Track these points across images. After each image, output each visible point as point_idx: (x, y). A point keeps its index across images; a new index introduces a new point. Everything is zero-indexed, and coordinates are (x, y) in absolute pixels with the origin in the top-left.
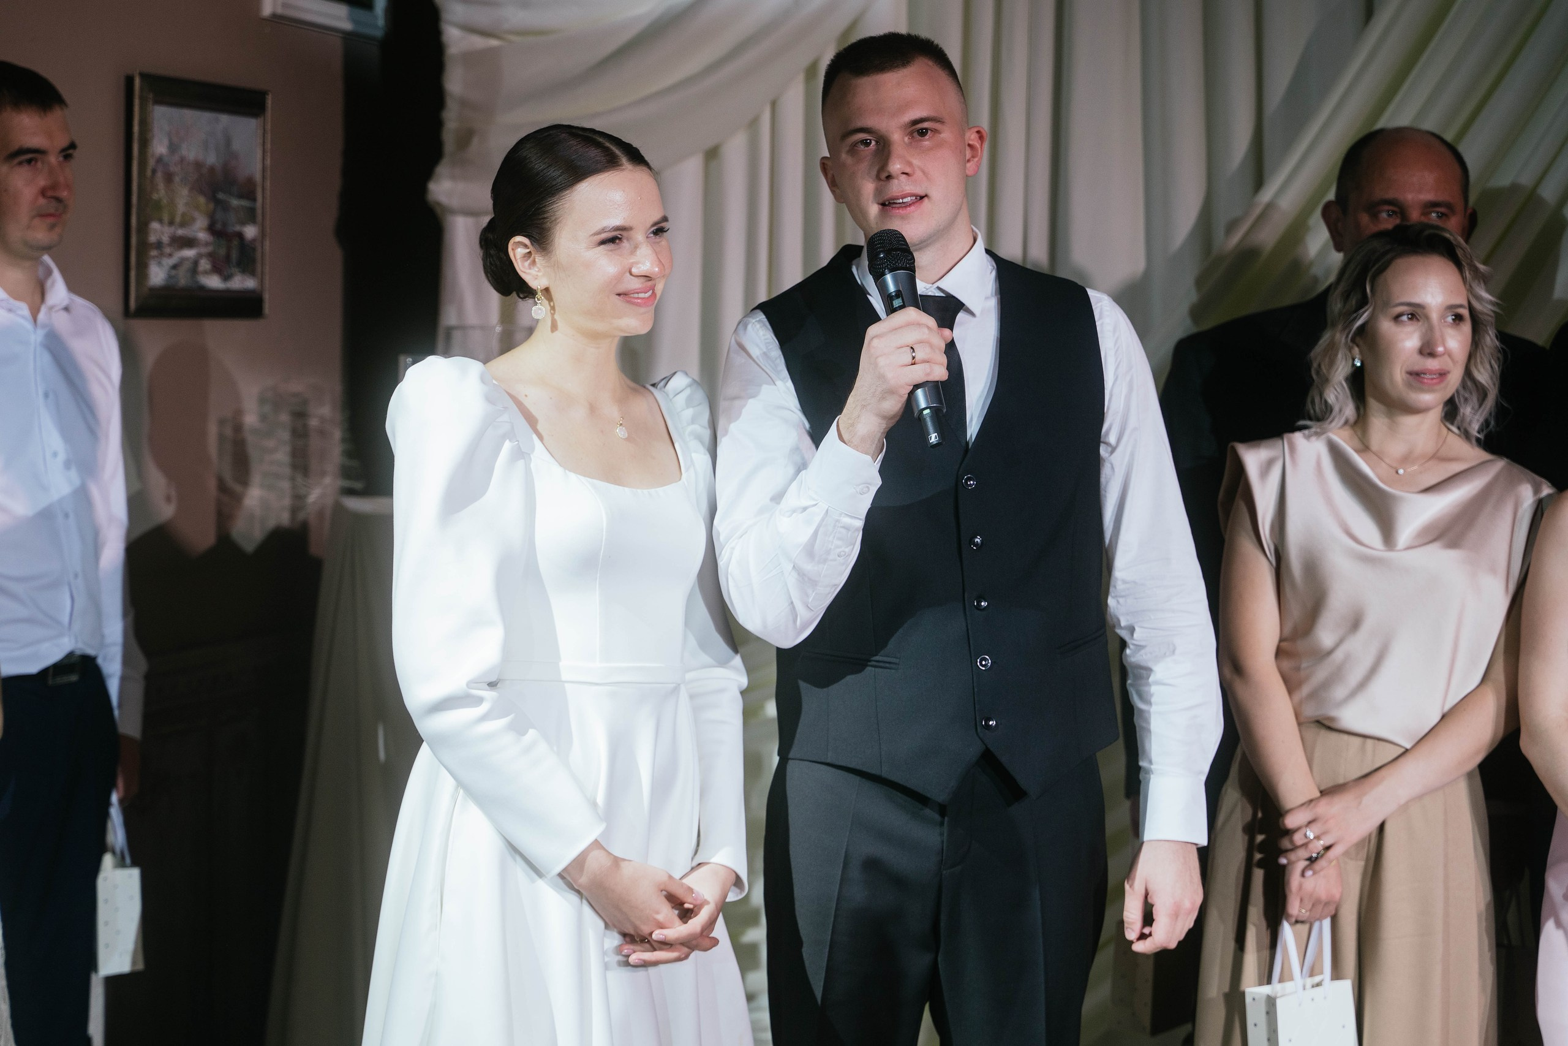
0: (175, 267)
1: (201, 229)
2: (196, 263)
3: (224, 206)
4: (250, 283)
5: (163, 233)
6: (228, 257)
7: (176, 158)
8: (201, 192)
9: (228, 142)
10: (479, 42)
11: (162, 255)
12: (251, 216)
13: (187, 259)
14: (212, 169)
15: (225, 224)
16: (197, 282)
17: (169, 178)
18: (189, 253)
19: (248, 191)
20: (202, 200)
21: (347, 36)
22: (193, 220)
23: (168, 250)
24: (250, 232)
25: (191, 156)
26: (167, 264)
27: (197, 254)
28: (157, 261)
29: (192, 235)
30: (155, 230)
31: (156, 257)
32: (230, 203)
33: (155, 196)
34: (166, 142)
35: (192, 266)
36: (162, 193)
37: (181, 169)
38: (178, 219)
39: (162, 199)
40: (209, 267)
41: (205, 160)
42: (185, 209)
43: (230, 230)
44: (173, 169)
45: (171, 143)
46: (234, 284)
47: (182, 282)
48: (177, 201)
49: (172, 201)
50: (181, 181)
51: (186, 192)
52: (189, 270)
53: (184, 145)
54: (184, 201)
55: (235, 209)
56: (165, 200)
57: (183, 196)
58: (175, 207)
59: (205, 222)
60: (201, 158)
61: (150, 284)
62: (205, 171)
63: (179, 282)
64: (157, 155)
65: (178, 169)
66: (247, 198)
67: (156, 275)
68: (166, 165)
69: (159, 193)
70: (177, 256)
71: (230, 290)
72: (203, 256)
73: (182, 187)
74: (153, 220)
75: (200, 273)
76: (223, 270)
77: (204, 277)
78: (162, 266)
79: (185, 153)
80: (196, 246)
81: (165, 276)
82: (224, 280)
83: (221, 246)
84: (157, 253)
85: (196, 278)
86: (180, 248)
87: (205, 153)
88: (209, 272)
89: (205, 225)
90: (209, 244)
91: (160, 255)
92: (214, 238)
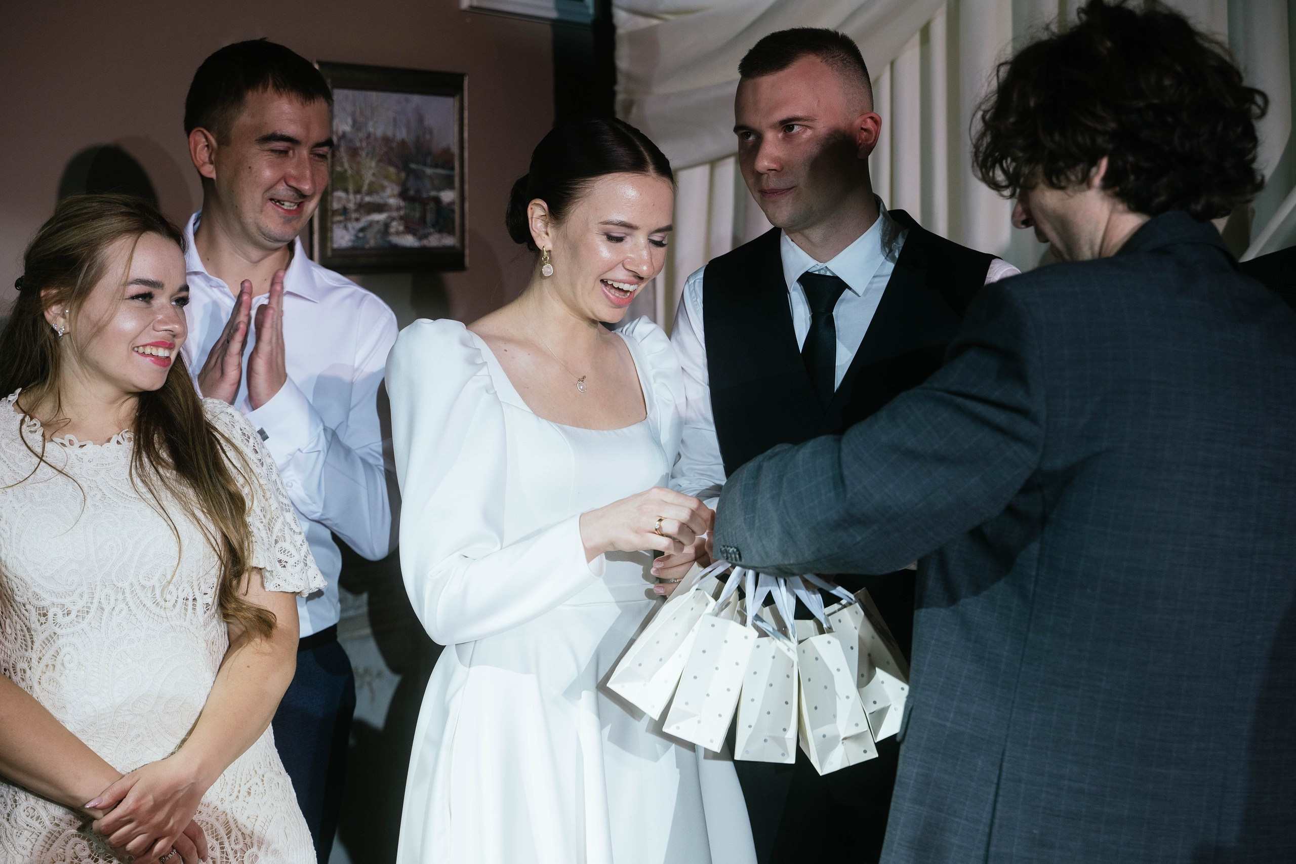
0: (362, 230)
1: (393, 196)
2: (387, 226)
3: (419, 176)
4: (449, 241)
5: (348, 201)
6: (423, 219)
7: (361, 135)
8: (391, 163)
9: (421, 120)
10: (643, 23)
11: (348, 219)
12: (448, 183)
13: (378, 222)
14: (403, 143)
15: (418, 191)
16: (390, 242)
17: (354, 152)
18: (381, 217)
19: (445, 160)
20: (392, 170)
21: (555, 23)
22: (383, 188)
23: (354, 215)
24: (448, 196)
25: (379, 133)
26: (353, 228)
27: (388, 217)
28: (342, 225)
29: (381, 201)
30: (340, 198)
31: (340, 222)
32: (424, 172)
33: (339, 169)
34: (350, 121)
35: (382, 228)
36: (346, 166)
37: (368, 144)
38: (365, 188)
39: (346, 171)
40: (401, 228)
41: (394, 136)
42: (373, 179)
43: (425, 195)
44: (358, 144)
45: (355, 122)
46: (429, 242)
47: (372, 243)
48: (363, 172)
49: (358, 173)
50: (367, 155)
51: (373, 164)
52: (379, 231)
53: (371, 123)
54: (371, 172)
55: (430, 177)
56: (349, 172)
57: (370, 168)
58: (361, 177)
59: (396, 190)
60: (390, 133)
61: (335, 246)
62: (394, 145)
63: (368, 243)
64: (340, 132)
65: (364, 144)
66: (443, 167)
67: (342, 238)
68: (351, 141)
69: (342, 165)
70: (365, 220)
71: (426, 248)
72: (395, 219)
73: (369, 159)
74: (337, 189)
75: (392, 234)
76: (417, 230)
77: (396, 237)
78: (347, 229)
79: (372, 130)
80: (386, 211)
81: (352, 238)
82: (419, 239)
83: (415, 210)
84: (343, 218)
85: (388, 239)
86: (369, 213)
87: (395, 130)
88: (402, 232)
89: (395, 192)
90: (401, 208)
91: (346, 220)
92: (407, 203)
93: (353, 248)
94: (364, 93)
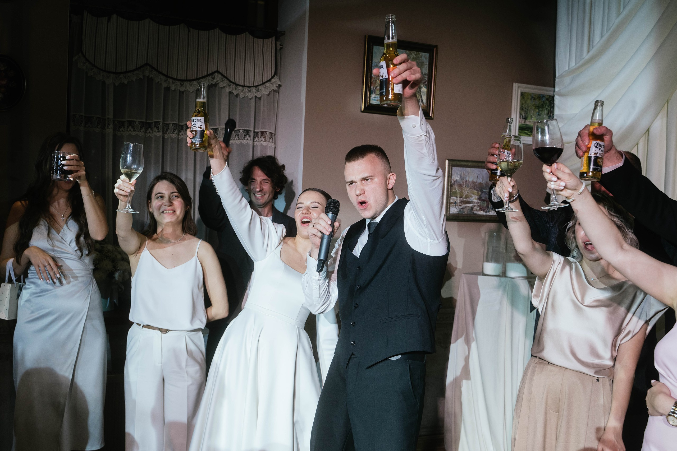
0: (462, 209)
1: (476, 199)
2: (472, 208)
5: (457, 200)
6: (488, 207)
7: (463, 181)
8: (475, 189)
13: (469, 206)
14: (480, 183)
17: (460, 186)
18: (471, 205)
20: (475, 191)
22: (471, 197)
23: (459, 204)
25: (471, 180)
26: (459, 208)
27: (474, 205)
28: (454, 207)
29: (470, 200)
30: (454, 199)
31: (454, 206)
33: (454, 190)
34: (459, 177)
36: (457, 189)
37: (465, 184)
38: (464, 196)
39: (457, 191)
40: (478, 209)
41: (477, 181)
42: (468, 194)
44: (462, 183)
45: (461, 177)
46: (490, 213)
47: (466, 212)
48: (464, 191)
49: (461, 192)
50: (465, 187)
51: (468, 189)
52: (469, 209)
53: (467, 177)
54: (467, 191)
56: (458, 191)
57: (467, 190)
58: (463, 193)
59: (477, 197)
60: (475, 180)
61: (451, 213)
62: (477, 184)
63: (464, 213)
64: (455, 180)
67: (454, 210)
68: (459, 182)
69: (455, 189)
70: (463, 206)
71: (488, 215)
72: (476, 206)
73: (466, 188)
74: (453, 196)
75: (474, 210)
76: (485, 210)
77: (476, 211)
78: (456, 208)
79: (468, 179)
80: (472, 203)
81: (458, 211)
82: (485, 212)
83: (484, 204)
84: (454, 205)
85: (473, 212)
86: (465, 204)
87: (477, 179)
88: (478, 210)
89: (476, 198)
90: (479, 203)
91: (456, 205)
92: (481, 201)
93: (458, 214)
94: (465, 168)
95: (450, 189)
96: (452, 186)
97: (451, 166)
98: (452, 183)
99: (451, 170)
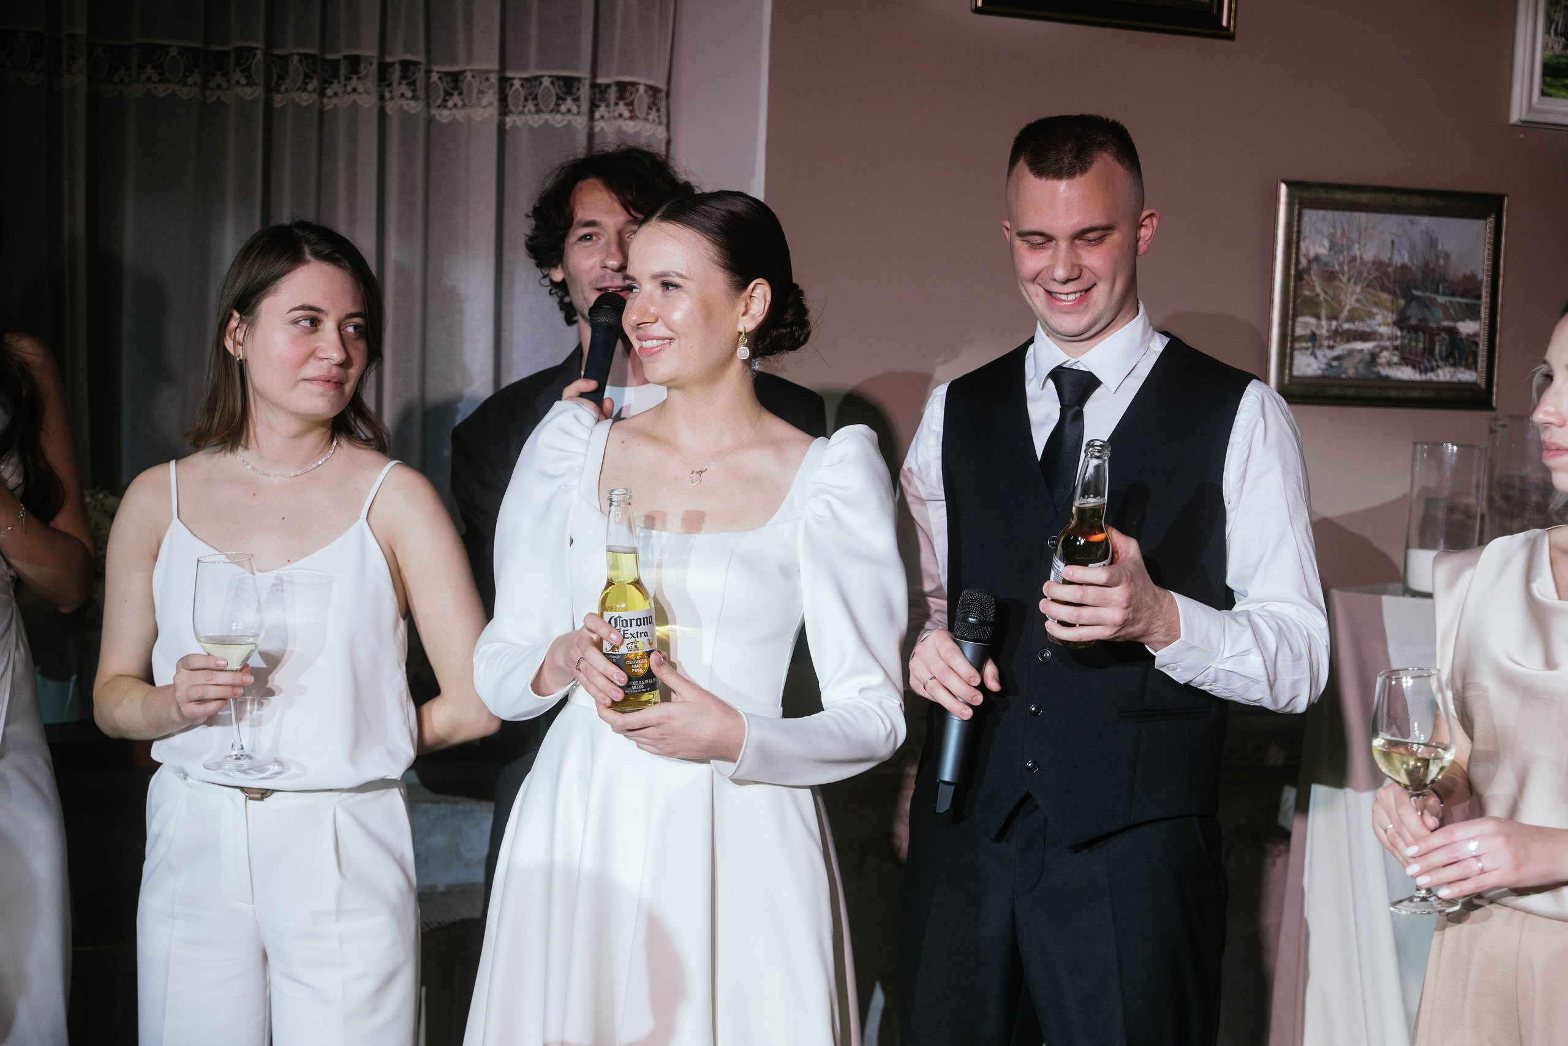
0: (1337, 358)
1: (1386, 324)
2: (1374, 356)
3: (1426, 304)
4: (1466, 376)
5: (1319, 327)
6: (1430, 351)
7: (1342, 258)
8: (1383, 288)
9: (1432, 243)
11: (1317, 347)
12: (1472, 313)
13: (1362, 350)
14: (1404, 267)
15: (1423, 320)
16: (1377, 373)
17: (1330, 277)
18: (1368, 346)
19: (1468, 288)
20: (1385, 296)
22: (1371, 315)
23: (1326, 343)
24: (1467, 327)
25: (1369, 256)
26: (1324, 356)
27: (1378, 346)
28: (1309, 353)
29: (1367, 329)
30: (1307, 324)
31: (1307, 349)
32: (1435, 299)
33: (1307, 293)
34: (1326, 243)
35: (1368, 358)
36: (1318, 290)
37: (1349, 270)
38: (1345, 313)
39: (1318, 295)
40: (1395, 359)
41: (1391, 260)
42: (1358, 305)
43: (1433, 325)
44: (1337, 268)
45: (1333, 245)
46: (1438, 376)
47: (1351, 372)
48: (1343, 297)
49: (1335, 297)
50: (1349, 280)
51: (1358, 289)
52: (1361, 361)
53: (1356, 246)
54: (1354, 297)
55: (1443, 306)
56: (1322, 296)
57: (1353, 293)
58: (1340, 303)
59: (1391, 317)
60: (1385, 257)
61: (1296, 373)
62: (1390, 270)
63: (1346, 372)
64: (1312, 254)
65: (1346, 268)
66: (1462, 296)
67: (1309, 365)
68: (1326, 264)
69: (1313, 289)
70: (1341, 349)
71: (1430, 383)
72: (1386, 349)
73: (1351, 284)
74: (1303, 315)
75: (1380, 364)
76: (1420, 363)
77: (1387, 368)
78: (1316, 357)
79: (1358, 253)
80: (1375, 340)
81: (1323, 366)
82: (1421, 372)
83: (1417, 340)
84: (1310, 344)
85: (1375, 370)
86: (1348, 341)
87: (1392, 253)
88: (1396, 364)
89: (1389, 320)
90: (1397, 337)
91: (1314, 346)
92: (1405, 332)
93: (1323, 377)
94: (1348, 214)
95: (1295, 287)
96: (1300, 276)
97: (1297, 206)
98: (1301, 267)
99: (1299, 221)
